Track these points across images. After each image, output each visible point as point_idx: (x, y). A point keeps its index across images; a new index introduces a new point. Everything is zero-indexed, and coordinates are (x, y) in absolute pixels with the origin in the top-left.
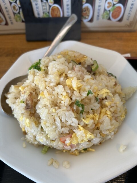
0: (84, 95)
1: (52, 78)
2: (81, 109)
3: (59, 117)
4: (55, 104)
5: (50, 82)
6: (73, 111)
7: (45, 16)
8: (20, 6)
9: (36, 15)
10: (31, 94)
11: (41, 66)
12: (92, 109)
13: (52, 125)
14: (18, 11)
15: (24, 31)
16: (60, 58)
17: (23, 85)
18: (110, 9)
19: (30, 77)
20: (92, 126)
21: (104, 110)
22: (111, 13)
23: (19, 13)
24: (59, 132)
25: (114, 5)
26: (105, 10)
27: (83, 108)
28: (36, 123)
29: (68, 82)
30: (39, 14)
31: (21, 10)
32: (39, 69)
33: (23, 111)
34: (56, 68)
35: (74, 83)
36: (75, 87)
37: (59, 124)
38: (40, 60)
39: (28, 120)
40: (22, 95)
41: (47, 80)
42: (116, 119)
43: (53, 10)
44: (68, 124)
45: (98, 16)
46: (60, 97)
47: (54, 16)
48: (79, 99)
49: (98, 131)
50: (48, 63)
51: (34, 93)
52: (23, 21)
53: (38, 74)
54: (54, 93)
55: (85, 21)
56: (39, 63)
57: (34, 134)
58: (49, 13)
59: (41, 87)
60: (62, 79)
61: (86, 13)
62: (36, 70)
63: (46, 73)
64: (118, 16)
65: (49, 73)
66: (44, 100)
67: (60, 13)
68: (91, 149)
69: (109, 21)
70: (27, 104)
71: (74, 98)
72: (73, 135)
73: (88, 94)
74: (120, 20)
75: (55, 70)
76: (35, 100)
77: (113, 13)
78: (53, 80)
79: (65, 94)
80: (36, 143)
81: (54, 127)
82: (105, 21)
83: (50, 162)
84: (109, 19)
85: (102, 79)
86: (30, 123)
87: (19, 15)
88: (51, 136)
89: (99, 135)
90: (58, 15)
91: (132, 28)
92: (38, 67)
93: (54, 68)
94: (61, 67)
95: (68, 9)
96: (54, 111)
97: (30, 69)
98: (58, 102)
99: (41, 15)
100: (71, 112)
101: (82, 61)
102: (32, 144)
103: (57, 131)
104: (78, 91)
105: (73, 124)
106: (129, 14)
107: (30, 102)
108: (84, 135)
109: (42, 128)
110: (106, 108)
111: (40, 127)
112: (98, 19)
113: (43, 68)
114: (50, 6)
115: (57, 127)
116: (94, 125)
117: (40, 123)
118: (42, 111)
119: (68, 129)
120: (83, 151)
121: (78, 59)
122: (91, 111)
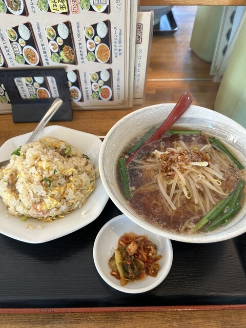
0: (52, 173)
1: (28, 161)
2: (48, 183)
3: (32, 190)
4: (30, 181)
5: (27, 164)
6: (42, 185)
7: (32, 97)
8: (4, 89)
9: (23, 97)
10: (12, 175)
11: (20, 152)
12: (59, 184)
13: (27, 196)
14: (3, 94)
15: (11, 112)
16: (37, 145)
17: (6, 169)
18: (98, 90)
19: (12, 162)
20: (58, 196)
21: (69, 184)
22: (100, 93)
23: (4, 95)
24: (32, 201)
25: (100, 87)
26: (93, 91)
27: (50, 183)
28: (16, 197)
29: (40, 164)
30: (25, 96)
31: (6, 93)
32: (19, 154)
33: (6, 189)
34: (32, 153)
35: (44, 165)
36: (44, 167)
37: (32, 195)
38: (21, 147)
39: (9, 194)
40: (5, 176)
41: (24, 163)
42: (81, 191)
43: (40, 92)
44: (38, 195)
45: (88, 96)
46: (33, 175)
47: (42, 97)
48: (47, 176)
49: (65, 200)
50: (26, 150)
51: (14, 174)
52: (9, 103)
53: (17, 159)
54: (28, 172)
55: (76, 101)
56: (19, 150)
57: (15, 205)
58: (36, 94)
59: (19, 169)
60: (36, 162)
61: (75, 94)
62: (16, 156)
63: (25, 157)
64: (108, 96)
65: (27, 157)
66: (21, 178)
67: (48, 95)
68: (61, 216)
69: (100, 100)
70: (8, 183)
71: (43, 176)
72: (43, 203)
73: (54, 173)
74: (112, 99)
75: (31, 155)
76: (15, 179)
77: (101, 94)
78: (28, 163)
79: (36, 173)
80: (17, 213)
81: (28, 197)
82: (96, 100)
83: (27, 226)
84: (100, 99)
85: (73, 161)
86: (10, 197)
87: (4, 97)
88: (26, 205)
89: (65, 203)
90: (46, 96)
91: (126, 106)
92: (18, 153)
93: (30, 153)
94: (36, 153)
95: (55, 91)
96: (28, 185)
97: (12, 155)
98: (32, 179)
99: (28, 97)
100: (40, 186)
101: (57, 146)
102: (14, 215)
103: (30, 201)
104: (47, 170)
105: (42, 195)
106: (118, 94)
107: (10, 181)
108: (51, 202)
109: (20, 201)
110: (71, 183)
111: (19, 200)
112: (88, 99)
113: (22, 154)
114: (36, 89)
115: (30, 197)
116: (60, 195)
117: (18, 197)
118: (19, 187)
119: (39, 199)
120: (54, 218)
121: (54, 145)
122: (58, 185)
